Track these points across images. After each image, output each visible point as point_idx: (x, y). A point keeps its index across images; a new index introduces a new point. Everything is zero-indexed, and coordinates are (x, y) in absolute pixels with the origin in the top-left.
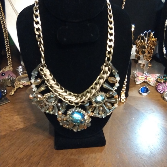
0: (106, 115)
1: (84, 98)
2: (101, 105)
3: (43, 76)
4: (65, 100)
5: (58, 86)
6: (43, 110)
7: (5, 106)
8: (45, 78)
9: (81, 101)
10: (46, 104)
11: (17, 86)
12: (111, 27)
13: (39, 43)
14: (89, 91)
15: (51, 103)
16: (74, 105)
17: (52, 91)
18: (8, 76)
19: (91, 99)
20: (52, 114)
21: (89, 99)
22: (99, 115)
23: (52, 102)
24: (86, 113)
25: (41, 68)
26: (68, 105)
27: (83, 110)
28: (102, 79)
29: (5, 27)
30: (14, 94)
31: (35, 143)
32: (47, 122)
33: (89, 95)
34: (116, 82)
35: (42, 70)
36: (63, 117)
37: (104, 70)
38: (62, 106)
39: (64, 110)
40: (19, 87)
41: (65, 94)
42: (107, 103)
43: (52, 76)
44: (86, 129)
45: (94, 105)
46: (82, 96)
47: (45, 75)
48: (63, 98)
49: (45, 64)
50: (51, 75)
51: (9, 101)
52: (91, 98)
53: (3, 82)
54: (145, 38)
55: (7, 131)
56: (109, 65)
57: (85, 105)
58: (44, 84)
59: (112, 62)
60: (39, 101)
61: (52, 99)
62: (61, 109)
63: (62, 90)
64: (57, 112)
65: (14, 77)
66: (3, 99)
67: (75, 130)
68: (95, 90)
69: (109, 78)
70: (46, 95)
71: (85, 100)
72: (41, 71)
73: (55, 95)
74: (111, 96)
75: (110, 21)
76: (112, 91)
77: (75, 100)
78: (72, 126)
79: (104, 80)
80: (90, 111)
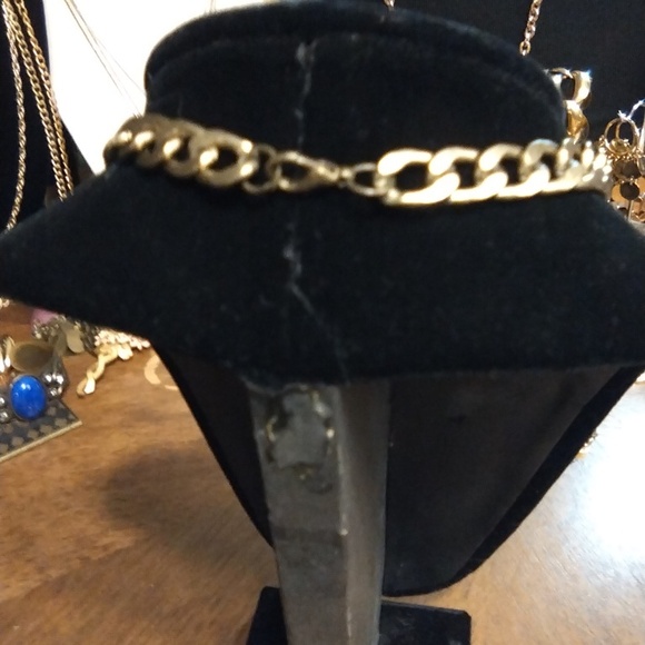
7: (62, 444)
11: (106, 354)
30: (95, 391)
40: (114, 356)
51: (76, 419)
54: (637, 130)
55: (68, 560)
66: (52, 411)
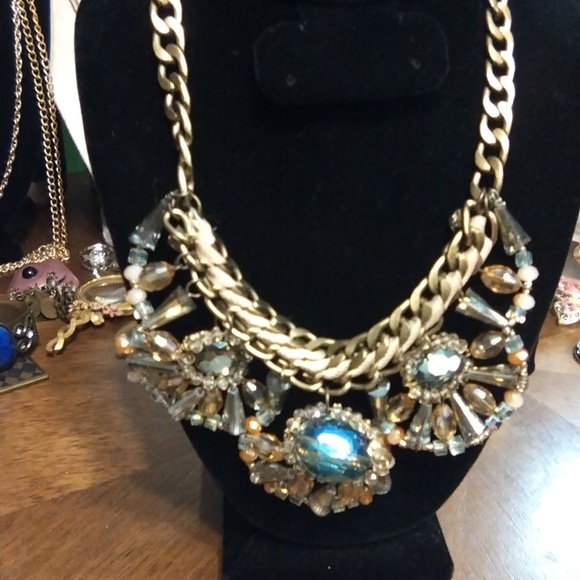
0: (466, 445)
1: (369, 358)
2: (443, 393)
3: (184, 249)
4: (281, 366)
5: (251, 298)
6: (176, 411)
7: (25, 395)
8: (190, 259)
9: (355, 372)
10: (190, 380)
11: (78, 318)
12: (499, 37)
13: (169, 99)
14: (393, 326)
15: (216, 377)
16: (321, 390)
17: (220, 323)
18: (48, 281)
19: (399, 362)
20: (218, 429)
21: (391, 364)
22: (431, 442)
23: (216, 372)
24: (376, 432)
25: (177, 211)
26: (294, 387)
27: (358, 417)
28: (458, 273)
29: (45, 91)
30: (63, 349)
31: (138, 561)
32: (192, 465)
33: (391, 346)
34: (521, 290)
35: (177, 222)
36: (265, 446)
37: (467, 231)
38: (263, 392)
39: (273, 413)
40: (86, 320)
41: (281, 338)
42: (472, 385)
43: (225, 253)
44: (371, 504)
45: (415, 392)
46: (358, 349)
47: (193, 247)
48: (270, 356)
49: (196, 198)
50: (217, 247)
51: (43, 373)
52: (401, 359)
53: (27, 300)
55: (21, 498)
56: (492, 207)
57: (371, 394)
58: (184, 287)
59: (503, 194)
60: (159, 369)
61: (217, 360)
62: (257, 408)
63: (269, 317)
64: (238, 421)
65: (71, 282)
66: (19, 365)
67: (318, 510)
68: (423, 324)
69: (486, 269)
70: (193, 337)
71: (371, 366)
72: (175, 226)
73: (232, 344)
74: (492, 354)
75: (497, 10)
76: (499, 329)
77: (327, 368)
78: (308, 487)
79: (463, 274)
80: (390, 422)
